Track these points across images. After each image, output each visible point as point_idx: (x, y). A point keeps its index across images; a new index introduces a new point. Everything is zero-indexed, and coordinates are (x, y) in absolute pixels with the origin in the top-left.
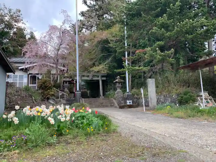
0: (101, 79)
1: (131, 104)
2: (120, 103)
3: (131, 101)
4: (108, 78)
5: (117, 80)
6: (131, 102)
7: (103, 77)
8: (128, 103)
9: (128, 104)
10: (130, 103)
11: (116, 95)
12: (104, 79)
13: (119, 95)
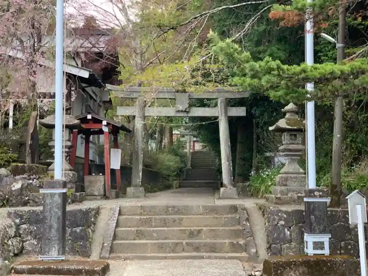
0: (226, 112)
1: (326, 251)
2: (278, 238)
3: (325, 239)
4: (256, 111)
5: (282, 123)
6: (327, 245)
7: (232, 103)
8: (310, 245)
9: (310, 251)
10: (318, 245)
11: (279, 188)
12: (240, 112)
13: (289, 191)
